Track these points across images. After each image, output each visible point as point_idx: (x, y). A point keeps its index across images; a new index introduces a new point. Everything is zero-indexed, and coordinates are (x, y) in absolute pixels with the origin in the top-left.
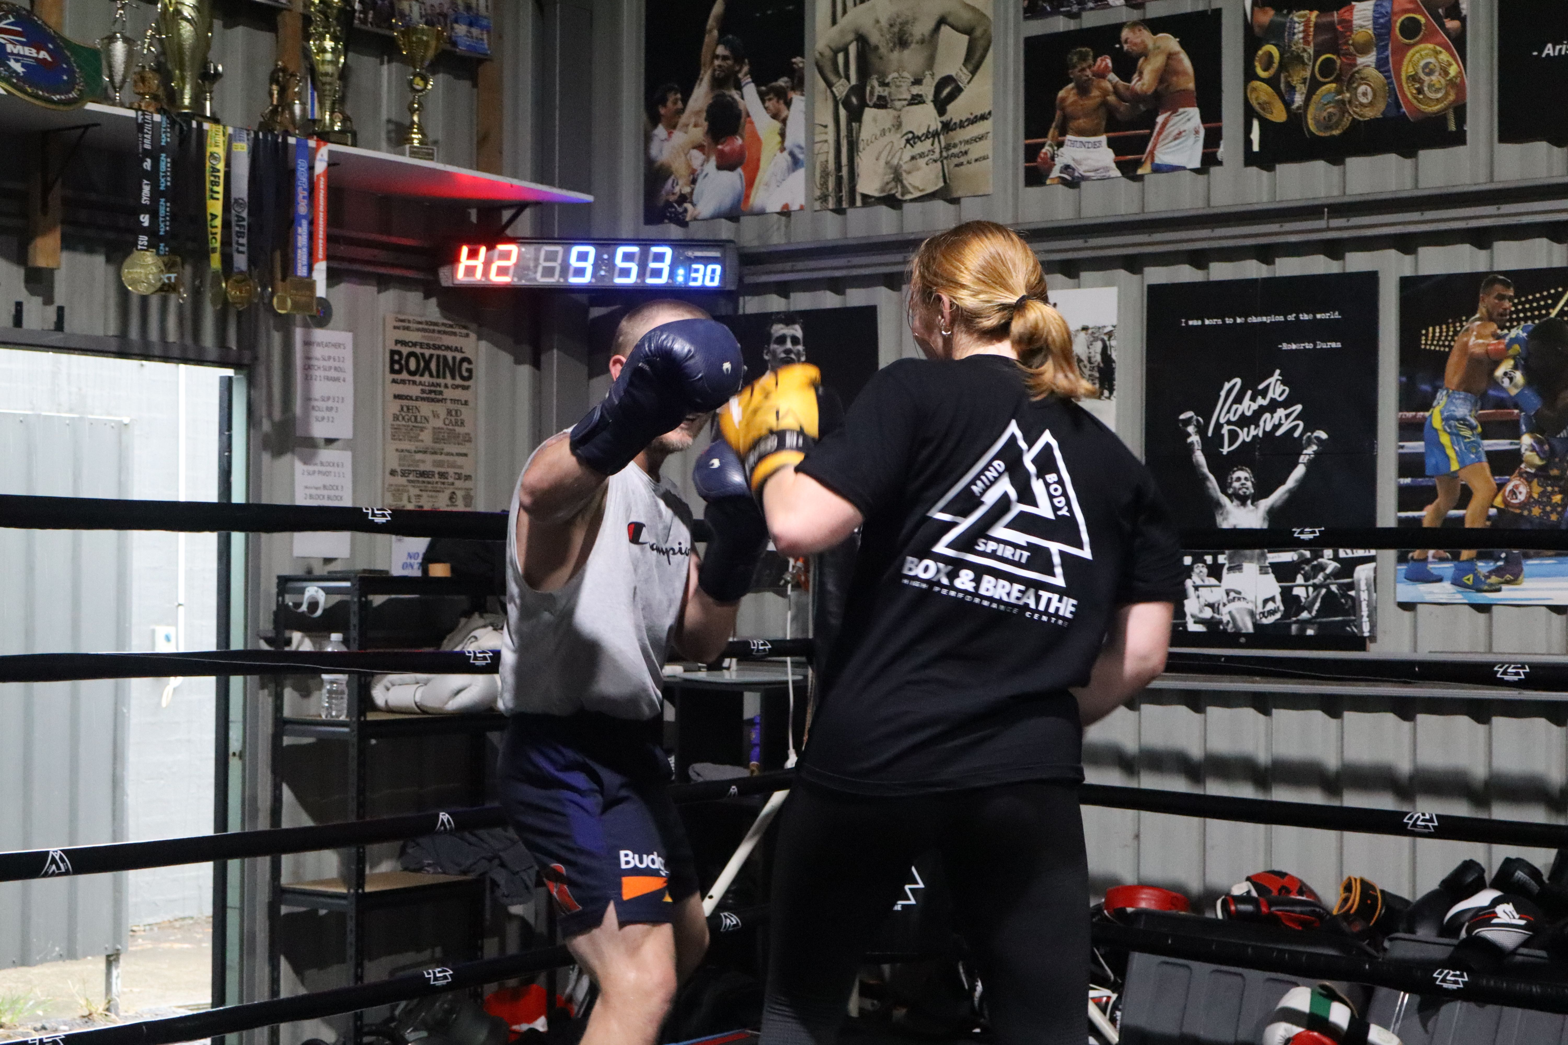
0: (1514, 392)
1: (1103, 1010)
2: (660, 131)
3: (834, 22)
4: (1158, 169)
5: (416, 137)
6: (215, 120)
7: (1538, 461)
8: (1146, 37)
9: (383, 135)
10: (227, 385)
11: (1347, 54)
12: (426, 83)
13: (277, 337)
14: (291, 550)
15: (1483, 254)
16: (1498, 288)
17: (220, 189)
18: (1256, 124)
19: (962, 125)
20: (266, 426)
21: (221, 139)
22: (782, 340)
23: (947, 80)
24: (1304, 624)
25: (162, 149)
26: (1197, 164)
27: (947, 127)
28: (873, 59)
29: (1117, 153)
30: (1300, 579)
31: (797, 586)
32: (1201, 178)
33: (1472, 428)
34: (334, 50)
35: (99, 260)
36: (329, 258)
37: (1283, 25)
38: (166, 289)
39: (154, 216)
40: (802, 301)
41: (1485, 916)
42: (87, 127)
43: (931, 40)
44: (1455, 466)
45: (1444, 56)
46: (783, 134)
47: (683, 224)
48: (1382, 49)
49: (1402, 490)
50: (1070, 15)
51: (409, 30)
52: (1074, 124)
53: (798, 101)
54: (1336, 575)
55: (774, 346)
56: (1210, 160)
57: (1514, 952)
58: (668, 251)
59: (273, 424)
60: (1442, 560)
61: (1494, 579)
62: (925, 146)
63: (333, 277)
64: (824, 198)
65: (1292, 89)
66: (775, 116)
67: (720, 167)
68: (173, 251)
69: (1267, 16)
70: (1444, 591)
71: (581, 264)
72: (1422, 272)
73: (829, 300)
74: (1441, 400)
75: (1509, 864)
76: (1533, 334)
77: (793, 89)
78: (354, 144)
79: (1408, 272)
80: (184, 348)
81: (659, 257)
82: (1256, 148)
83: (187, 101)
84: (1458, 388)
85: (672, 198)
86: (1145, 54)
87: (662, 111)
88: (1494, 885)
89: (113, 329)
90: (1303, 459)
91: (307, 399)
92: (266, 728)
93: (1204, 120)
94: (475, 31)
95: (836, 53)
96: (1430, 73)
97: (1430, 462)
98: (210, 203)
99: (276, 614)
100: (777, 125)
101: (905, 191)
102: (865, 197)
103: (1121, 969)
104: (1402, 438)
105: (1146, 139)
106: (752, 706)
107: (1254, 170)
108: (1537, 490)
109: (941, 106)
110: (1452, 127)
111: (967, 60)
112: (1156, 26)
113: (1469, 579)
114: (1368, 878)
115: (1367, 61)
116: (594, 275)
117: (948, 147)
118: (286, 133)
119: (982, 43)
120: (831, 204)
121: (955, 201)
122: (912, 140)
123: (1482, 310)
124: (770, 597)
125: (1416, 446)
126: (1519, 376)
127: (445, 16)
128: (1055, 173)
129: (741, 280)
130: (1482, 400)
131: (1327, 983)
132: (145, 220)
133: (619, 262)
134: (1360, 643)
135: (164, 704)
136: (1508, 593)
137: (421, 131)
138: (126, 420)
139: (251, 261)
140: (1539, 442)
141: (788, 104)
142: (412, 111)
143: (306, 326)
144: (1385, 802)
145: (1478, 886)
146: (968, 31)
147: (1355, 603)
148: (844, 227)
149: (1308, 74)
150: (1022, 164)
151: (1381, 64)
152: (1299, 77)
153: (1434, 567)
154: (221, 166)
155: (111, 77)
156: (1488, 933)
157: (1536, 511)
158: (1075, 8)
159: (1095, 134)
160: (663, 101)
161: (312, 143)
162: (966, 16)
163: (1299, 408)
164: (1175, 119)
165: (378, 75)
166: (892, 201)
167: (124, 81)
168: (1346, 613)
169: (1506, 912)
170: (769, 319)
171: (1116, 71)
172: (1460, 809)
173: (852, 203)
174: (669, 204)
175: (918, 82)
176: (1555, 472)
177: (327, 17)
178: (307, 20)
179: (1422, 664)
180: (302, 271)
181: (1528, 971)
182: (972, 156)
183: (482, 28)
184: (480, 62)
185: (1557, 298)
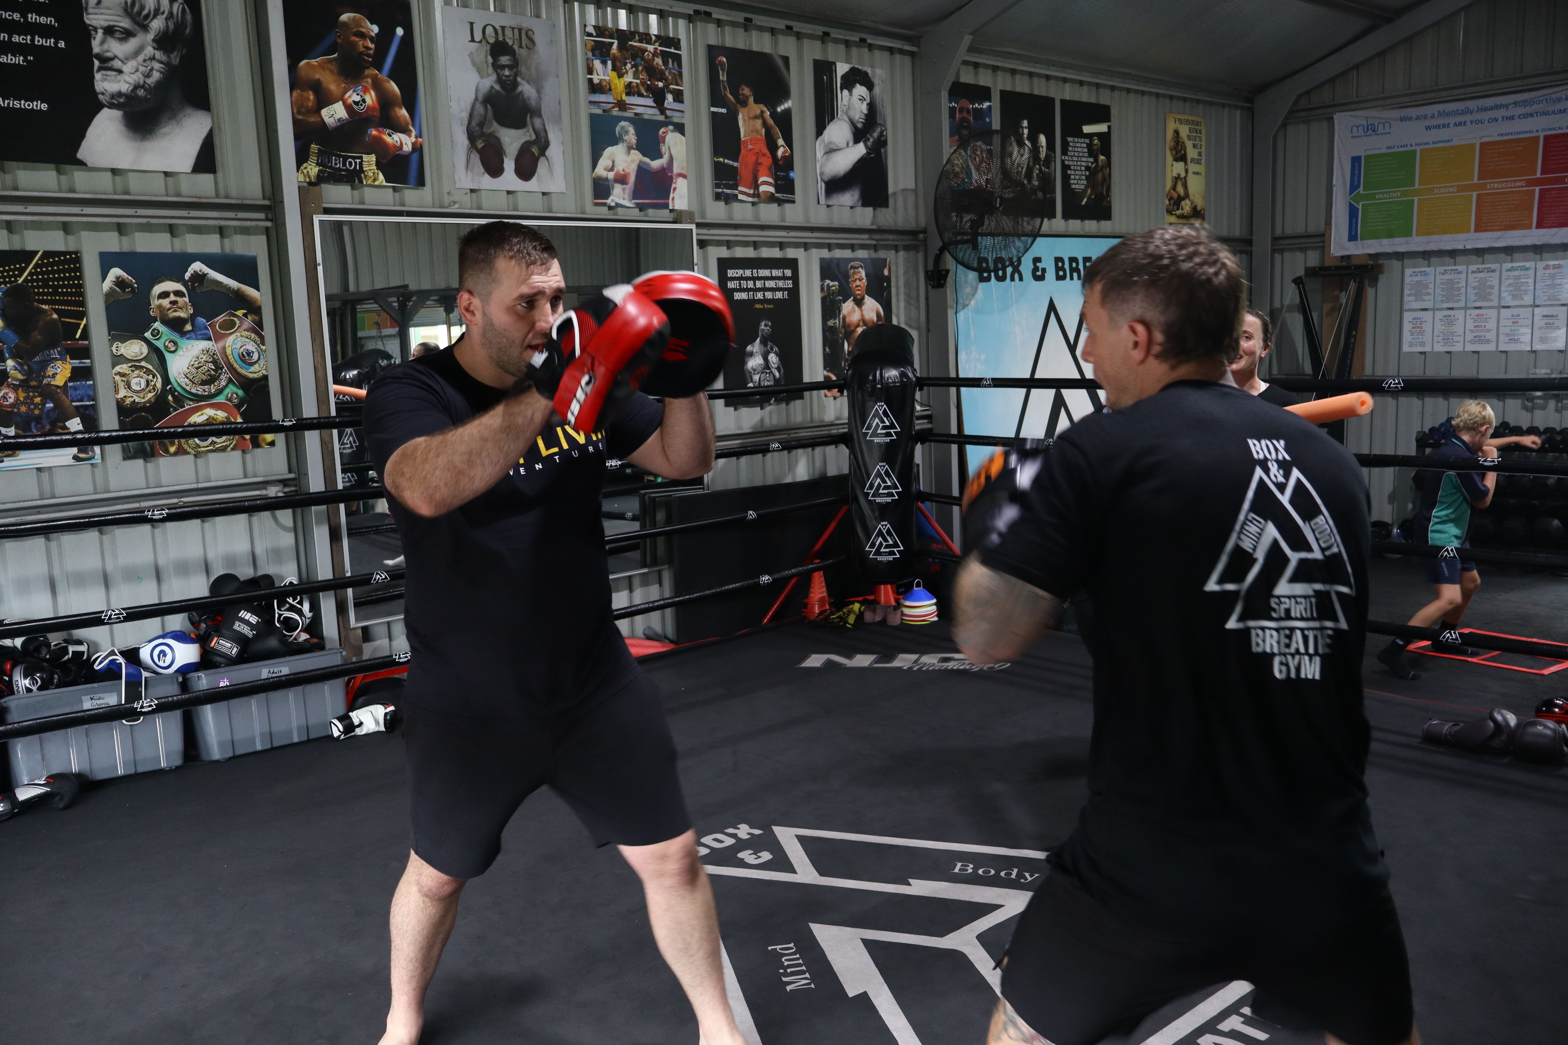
7: (20, 376)
108: (22, 395)
136: (10, 461)
140: (20, 364)
157: (23, 409)
176: (34, 383)
185: (22, 271)
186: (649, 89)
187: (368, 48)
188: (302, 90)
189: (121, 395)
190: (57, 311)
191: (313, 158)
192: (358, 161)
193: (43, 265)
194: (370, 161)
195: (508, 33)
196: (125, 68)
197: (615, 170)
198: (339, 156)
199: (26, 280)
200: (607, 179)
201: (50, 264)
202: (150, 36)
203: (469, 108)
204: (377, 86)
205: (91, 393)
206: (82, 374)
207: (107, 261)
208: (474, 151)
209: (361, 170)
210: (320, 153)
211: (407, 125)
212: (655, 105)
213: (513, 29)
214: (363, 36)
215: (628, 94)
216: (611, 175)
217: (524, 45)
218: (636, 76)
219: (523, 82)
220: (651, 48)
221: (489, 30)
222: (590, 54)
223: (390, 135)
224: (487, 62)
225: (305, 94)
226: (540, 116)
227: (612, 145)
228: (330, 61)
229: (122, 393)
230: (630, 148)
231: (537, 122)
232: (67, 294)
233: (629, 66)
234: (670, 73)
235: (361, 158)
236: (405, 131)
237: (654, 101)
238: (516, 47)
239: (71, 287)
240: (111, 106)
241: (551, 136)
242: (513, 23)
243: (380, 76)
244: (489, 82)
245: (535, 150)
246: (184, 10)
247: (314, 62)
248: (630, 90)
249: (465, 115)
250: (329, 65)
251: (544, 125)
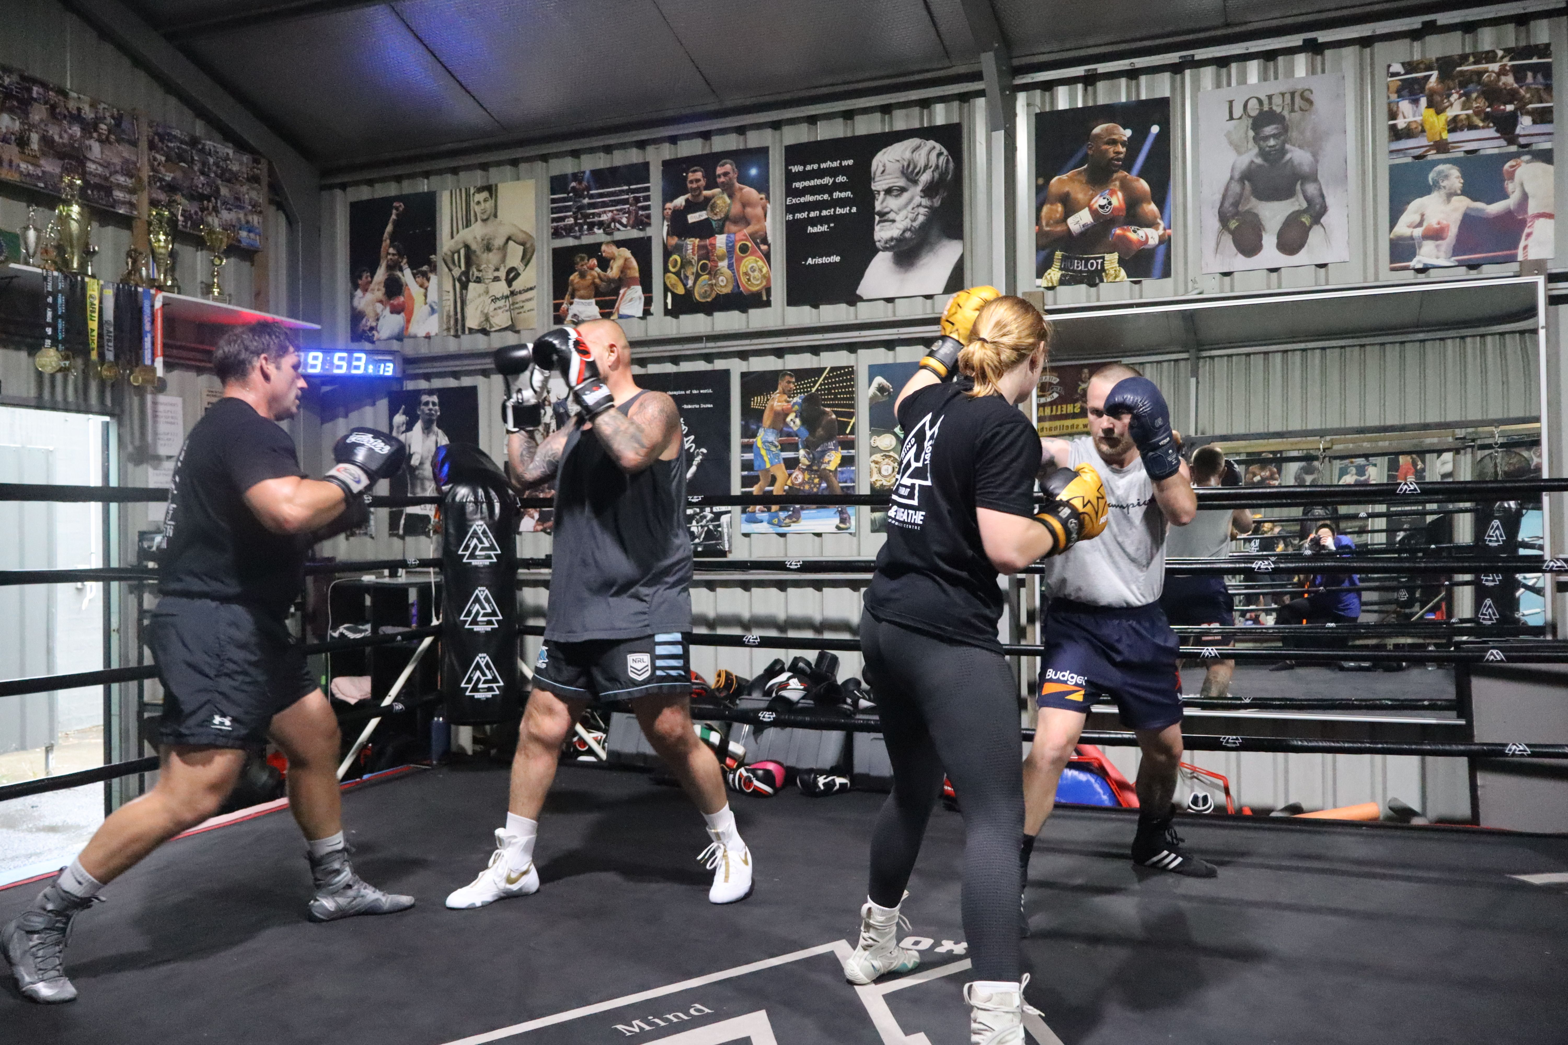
0: (795, 429)
1: (599, 743)
2: (359, 293)
3: (452, 237)
4: (621, 317)
5: (216, 291)
6: (93, 276)
7: (807, 463)
8: (614, 249)
9: (199, 290)
10: (106, 426)
11: (714, 261)
12: (222, 262)
13: (136, 400)
14: (147, 516)
15: (780, 361)
16: (787, 378)
17: (96, 315)
18: (669, 295)
19: (520, 292)
20: (130, 449)
21: (96, 287)
22: (427, 403)
23: (512, 269)
24: (697, 545)
25: (59, 291)
26: (641, 315)
27: (513, 293)
28: (474, 258)
29: (601, 308)
30: (694, 523)
31: (435, 532)
32: (643, 322)
33: (776, 447)
34: (165, 241)
35: (23, 355)
36: (164, 355)
37: (682, 246)
38: (64, 370)
39: (55, 329)
40: (437, 383)
41: (784, 686)
42: (12, 278)
43: (504, 248)
44: (768, 466)
45: (760, 263)
46: (426, 296)
47: (373, 342)
48: (730, 259)
49: (743, 477)
50: (576, 237)
51: (211, 232)
52: (578, 293)
53: (433, 278)
54: (712, 520)
55: (423, 407)
56: (647, 313)
57: (798, 702)
58: (363, 356)
59: (135, 448)
60: (763, 512)
61: (787, 521)
62: (501, 303)
63: (169, 366)
64: (448, 329)
65: (687, 277)
66: (421, 286)
67: (392, 312)
68: (67, 349)
69: (674, 241)
70: (764, 527)
71: (314, 362)
72: (752, 370)
73: (452, 383)
74: (761, 433)
75: (796, 660)
76: (805, 400)
77: (431, 271)
78: (179, 293)
79: (745, 370)
80: (78, 405)
81: (359, 359)
82: (670, 307)
83: (75, 265)
84: (769, 427)
85: (367, 328)
86: (613, 258)
87: (360, 282)
88: (789, 670)
89: (33, 393)
90: (695, 463)
91: (155, 433)
92: (134, 614)
93: (644, 292)
94: (252, 235)
95: (453, 253)
96: (754, 271)
97: (756, 464)
98: (90, 322)
99: (139, 553)
100: (422, 290)
101: (491, 326)
102: (470, 330)
103: (607, 721)
104: (743, 452)
105: (615, 301)
106: (413, 596)
107: (669, 318)
108: (807, 477)
109: (509, 283)
110: (765, 298)
111: (523, 258)
112: (619, 244)
113: (776, 521)
114: (729, 670)
115: (723, 264)
116: (322, 368)
117: (513, 304)
118: (137, 285)
119: (530, 250)
120: (452, 332)
121: (518, 332)
122: (495, 299)
123: (780, 388)
124: (423, 538)
125: (749, 456)
126: (798, 421)
127: (234, 226)
128: (569, 318)
129: (404, 372)
130: (781, 433)
131: (709, 722)
132: (49, 331)
133: (336, 362)
134: (724, 554)
135: (84, 608)
136: (794, 527)
137: (219, 287)
138: (51, 448)
139: (116, 356)
140: (808, 453)
141: (428, 280)
142: (214, 276)
143: (153, 393)
144: (737, 631)
145: (782, 671)
146: (523, 244)
147: (721, 533)
148: (460, 345)
149: (695, 270)
150: (552, 313)
151: (730, 266)
152: (690, 271)
153: (759, 515)
154: (96, 302)
155: (27, 250)
156: (784, 693)
157: (807, 487)
158: (578, 234)
159: (589, 298)
160: (360, 277)
161: (153, 291)
162: (521, 237)
163: (692, 437)
164: (629, 292)
165: (195, 257)
166: (484, 332)
167: (35, 253)
168: (717, 539)
169: (794, 683)
170: (419, 393)
171: (599, 266)
172: (773, 633)
173: (463, 332)
174: (364, 331)
175: (497, 270)
176: (815, 468)
177: (161, 222)
178: (150, 224)
179: (751, 562)
180: (148, 362)
181: (804, 711)
182: (526, 308)
183: (256, 234)
184: (256, 252)
185: (815, 382)
186: (1487, 118)
187: (1118, 153)
188: (1052, 204)
189: (873, 479)
190: (836, 413)
191: (1057, 264)
192: (1100, 261)
193: (830, 377)
194: (1112, 260)
195: (1277, 100)
196: (898, 218)
197: (1425, 224)
198: (1081, 259)
199: (817, 390)
200: (1411, 238)
201: (835, 377)
202: (920, 187)
203: (1222, 191)
204: (1125, 187)
205: (852, 476)
206: (847, 461)
207: (875, 371)
208: (1226, 233)
209: (1103, 269)
210: (1064, 259)
211: (1156, 218)
212: (1498, 135)
213: (1283, 94)
214: (1114, 142)
215: (1451, 131)
216: (1418, 232)
217: (1296, 107)
218: (1464, 107)
219: (1292, 148)
220: (1495, 67)
221: (1253, 103)
222: (1394, 97)
223: (1135, 231)
224: (1247, 137)
225: (1054, 207)
226: (1315, 180)
227: (1422, 195)
228: (1080, 173)
229: (875, 477)
230: (1450, 195)
231: (1311, 189)
232: (843, 399)
233: (1455, 96)
234: (1527, 91)
235: (1103, 258)
236: (1152, 224)
237: (1497, 131)
238: (1286, 113)
239: (845, 393)
240: (885, 249)
241: (1329, 201)
242: (1283, 89)
243: (1129, 176)
244: (1250, 156)
245: (1306, 220)
246: (948, 161)
247: (1064, 177)
248: (1454, 125)
249: (1218, 197)
250: (1079, 177)
251: (1321, 190)
